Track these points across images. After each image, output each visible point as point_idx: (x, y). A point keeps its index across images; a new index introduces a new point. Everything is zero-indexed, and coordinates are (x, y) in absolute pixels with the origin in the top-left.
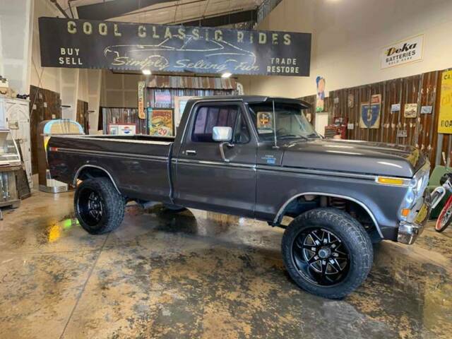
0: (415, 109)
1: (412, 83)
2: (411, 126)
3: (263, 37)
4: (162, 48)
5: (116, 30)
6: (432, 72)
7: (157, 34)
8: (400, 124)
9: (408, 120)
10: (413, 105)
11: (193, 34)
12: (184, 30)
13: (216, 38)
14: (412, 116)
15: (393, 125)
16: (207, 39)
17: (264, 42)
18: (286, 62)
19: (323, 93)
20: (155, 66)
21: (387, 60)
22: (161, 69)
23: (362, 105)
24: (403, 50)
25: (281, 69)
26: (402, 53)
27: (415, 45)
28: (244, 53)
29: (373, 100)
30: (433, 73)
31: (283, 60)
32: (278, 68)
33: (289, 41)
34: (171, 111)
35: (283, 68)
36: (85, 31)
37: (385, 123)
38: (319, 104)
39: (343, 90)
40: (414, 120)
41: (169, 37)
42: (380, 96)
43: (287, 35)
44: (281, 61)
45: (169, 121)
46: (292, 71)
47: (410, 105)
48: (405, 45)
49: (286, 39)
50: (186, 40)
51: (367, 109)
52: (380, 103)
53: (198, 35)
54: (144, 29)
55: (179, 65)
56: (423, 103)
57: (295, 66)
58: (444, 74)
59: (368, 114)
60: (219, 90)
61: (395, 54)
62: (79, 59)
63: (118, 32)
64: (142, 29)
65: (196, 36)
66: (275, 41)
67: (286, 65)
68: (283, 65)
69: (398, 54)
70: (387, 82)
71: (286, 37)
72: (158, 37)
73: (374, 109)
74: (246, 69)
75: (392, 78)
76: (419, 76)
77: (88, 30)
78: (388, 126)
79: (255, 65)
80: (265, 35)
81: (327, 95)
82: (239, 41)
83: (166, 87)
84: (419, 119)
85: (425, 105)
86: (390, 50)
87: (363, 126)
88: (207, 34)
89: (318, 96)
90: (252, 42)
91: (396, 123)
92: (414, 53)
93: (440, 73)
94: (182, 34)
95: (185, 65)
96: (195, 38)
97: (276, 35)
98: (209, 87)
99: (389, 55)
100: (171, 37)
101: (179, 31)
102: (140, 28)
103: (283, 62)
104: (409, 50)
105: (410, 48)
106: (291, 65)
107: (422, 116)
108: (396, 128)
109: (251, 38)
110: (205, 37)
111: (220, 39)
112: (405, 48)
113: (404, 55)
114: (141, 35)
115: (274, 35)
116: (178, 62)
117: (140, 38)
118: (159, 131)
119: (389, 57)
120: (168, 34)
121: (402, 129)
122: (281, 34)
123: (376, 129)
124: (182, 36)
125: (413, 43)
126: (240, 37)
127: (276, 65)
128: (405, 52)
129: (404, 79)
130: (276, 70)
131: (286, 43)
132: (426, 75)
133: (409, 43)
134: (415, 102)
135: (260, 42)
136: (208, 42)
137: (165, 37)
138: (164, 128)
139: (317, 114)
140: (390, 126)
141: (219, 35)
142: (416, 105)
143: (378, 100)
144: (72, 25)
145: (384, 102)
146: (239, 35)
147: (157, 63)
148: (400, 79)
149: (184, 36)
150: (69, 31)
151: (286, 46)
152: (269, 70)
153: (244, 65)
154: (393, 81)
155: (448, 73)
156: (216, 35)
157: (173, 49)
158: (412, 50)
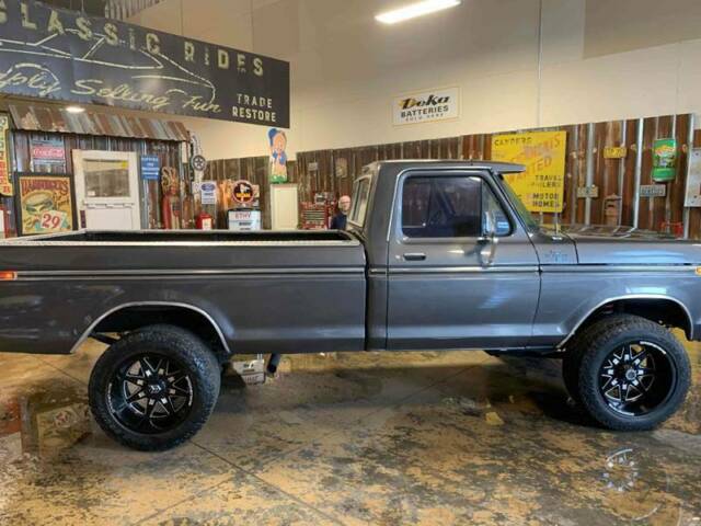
1: (446, 150)
3: (223, 57)
4: (44, 51)
6: (475, 136)
7: (30, 21)
11: (105, 33)
12: (88, 23)
13: (149, 47)
16: (132, 47)
17: (226, 65)
18: (258, 102)
20: (31, 85)
21: (403, 115)
22: (42, 94)
24: (428, 104)
25: (252, 114)
26: (425, 107)
27: (447, 99)
28: (196, 80)
30: (477, 137)
31: (254, 98)
32: (248, 110)
33: (261, 70)
34: (68, 179)
35: (255, 111)
38: (277, 170)
39: (326, 152)
41: (57, 31)
43: (257, 60)
44: (251, 100)
45: (63, 199)
46: (268, 118)
48: (431, 97)
49: (256, 65)
50: (93, 42)
53: (115, 36)
55: (81, 89)
57: (270, 111)
58: (494, 139)
60: (157, 142)
61: (416, 108)
65: (111, 38)
66: (241, 67)
67: (258, 108)
68: (254, 107)
69: (420, 108)
70: (406, 144)
71: (256, 61)
72: (33, 26)
74: (202, 107)
75: (415, 140)
76: (456, 139)
79: (214, 103)
80: (226, 54)
81: (292, 157)
82: (187, 58)
83: (62, 130)
86: (407, 101)
88: (132, 38)
89: (272, 159)
90: (207, 63)
92: (446, 108)
93: (488, 138)
94: (85, 28)
95: (93, 91)
96: (109, 41)
97: (243, 57)
98: (145, 136)
99: (405, 107)
100: (62, 32)
101: (79, 22)
103: (254, 102)
104: (438, 105)
105: (440, 101)
106: (265, 109)
109: (207, 56)
110: (128, 40)
111: (156, 50)
112: (431, 100)
113: (431, 110)
115: (240, 57)
116: (78, 83)
118: (43, 220)
119: (406, 111)
120: (56, 23)
122: (250, 57)
124: (84, 33)
125: (444, 96)
126: (189, 52)
127: (246, 107)
128: (431, 105)
129: (433, 141)
130: (245, 114)
131: (257, 73)
132: (467, 138)
133: (437, 95)
135: (220, 65)
136: (134, 53)
137: (50, 29)
138: (53, 213)
139: (271, 186)
140: (415, 204)
141: (153, 44)
146: (186, 48)
147: (33, 80)
148: (427, 141)
149: (90, 33)
151: (257, 76)
152: (235, 114)
153: (197, 101)
154: (416, 143)
155: (500, 138)
156: (148, 41)
157: (68, 56)
158: (442, 105)
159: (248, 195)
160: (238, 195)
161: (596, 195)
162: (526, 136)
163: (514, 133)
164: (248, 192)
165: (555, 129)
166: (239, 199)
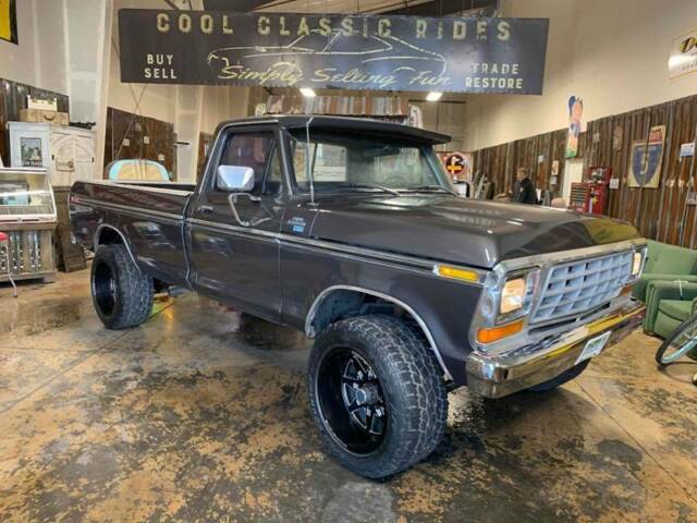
3: (460, 27)
4: (294, 51)
5: (225, 24)
7: (286, 29)
8: (692, 179)
11: (342, 27)
12: (329, 22)
13: (380, 31)
15: (681, 183)
16: (365, 35)
17: (463, 36)
18: (500, 70)
19: (578, 125)
20: (282, 79)
23: (635, 145)
25: (490, 82)
28: (426, 55)
29: (653, 136)
31: (495, 66)
32: (485, 80)
33: (507, 33)
35: (494, 80)
36: (181, 27)
37: (668, 177)
38: (572, 144)
39: (608, 120)
41: (304, 33)
42: (663, 128)
43: (504, 23)
44: (490, 67)
46: (511, 86)
49: (502, 30)
50: (331, 36)
51: (642, 153)
52: (662, 142)
53: (350, 29)
54: (268, 21)
55: (318, 77)
57: (515, 77)
59: (643, 162)
60: (382, 117)
62: (172, 71)
63: (229, 27)
64: (264, 22)
65: (347, 30)
66: (483, 33)
67: (499, 75)
68: (495, 75)
70: (677, 102)
71: (501, 26)
72: (287, 33)
73: (653, 153)
74: (430, 82)
75: (685, 95)
77: (185, 26)
78: (672, 183)
79: (444, 76)
80: (464, 24)
82: (418, 36)
86: (687, 41)
87: (633, 183)
88: (365, 27)
90: (440, 37)
91: (686, 178)
94: (326, 27)
95: (328, 78)
96: (345, 34)
97: (484, 23)
98: (363, 113)
99: (683, 50)
100: (308, 33)
101: (322, 24)
102: (260, 20)
103: (495, 70)
106: (510, 75)
108: (685, 187)
109: (440, 29)
110: (361, 30)
111: (387, 34)
114: (262, 32)
115: (480, 24)
116: (317, 73)
117: (260, 36)
120: (303, 28)
122: (494, 22)
123: (653, 189)
124: (325, 30)
126: (421, 29)
127: (482, 76)
130: (481, 84)
131: (500, 37)
135: (455, 36)
136: (366, 40)
137: (299, 32)
139: (567, 162)
140: (676, 184)
141: (385, 28)
143: (661, 137)
144: (163, 20)
145: (669, 139)
146: (418, 26)
147: (284, 74)
149: (329, 30)
150: (160, 28)
151: (501, 41)
152: (468, 84)
153: (424, 76)
156: (380, 27)
157: (311, 51)
159: (459, 168)
160: (449, 167)
164: (457, 164)
166: (450, 171)
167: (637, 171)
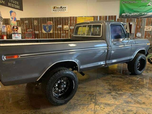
0: (68, 27)
1: (66, 20)
2: (67, 32)
8: (62, 31)
9: (65, 30)
10: (67, 26)
14: (67, 29)
15: (59, 32)
19: (15, 18)
21: (54, 10)
23: (43, 25)
24: (60, 8)
26: (60, 9)
27: (65, 8)
30: (73, 17)
31: (14, 1)
32: (12, 4)
35: (14, 5)
37: (55, 31)
39: (31, 18)
40: (68, 30)
46: (17, 7)
47: (65, 26)
48: (61, 7)
51: (46, 26)
56: (71, 25)
59: (47, 28)
61: (57, 9)
69: (58, 9)
76: (68, 17)
78: (57, 32)
79: (3, 1)
84: (70, 30)
85: (71, 26)
86: (55, 7)
91: (60, 31)
93: (76, 18)
99: (54, 8)
104: (63, 9)
106: (17, 4)
107: (71, 29)
108: (60, 33)
113: (61, 10)
119: (54, 9)
121: (63, 33)
123: (51, 33)
125: (65, 7)
128: (61, 9)
129: (62, 17)
132: (71, 17)
133: (63, 6)
134: (68, 25)
140: (58, 32)
142: (68, 26)
145: (54, 24)
148: (60, 17)
152: (9, 5)
154: (58, 18)
155: (79, 18)
158: (64, 9)
161: (99, 31)
162: (85, 18)
163: (82, 17)
165: (91, 17)
167: (45, 30)
